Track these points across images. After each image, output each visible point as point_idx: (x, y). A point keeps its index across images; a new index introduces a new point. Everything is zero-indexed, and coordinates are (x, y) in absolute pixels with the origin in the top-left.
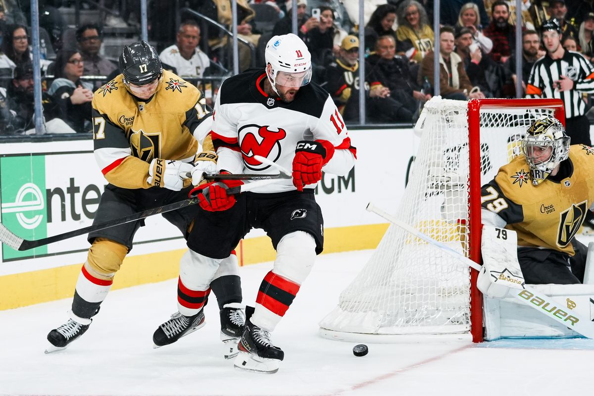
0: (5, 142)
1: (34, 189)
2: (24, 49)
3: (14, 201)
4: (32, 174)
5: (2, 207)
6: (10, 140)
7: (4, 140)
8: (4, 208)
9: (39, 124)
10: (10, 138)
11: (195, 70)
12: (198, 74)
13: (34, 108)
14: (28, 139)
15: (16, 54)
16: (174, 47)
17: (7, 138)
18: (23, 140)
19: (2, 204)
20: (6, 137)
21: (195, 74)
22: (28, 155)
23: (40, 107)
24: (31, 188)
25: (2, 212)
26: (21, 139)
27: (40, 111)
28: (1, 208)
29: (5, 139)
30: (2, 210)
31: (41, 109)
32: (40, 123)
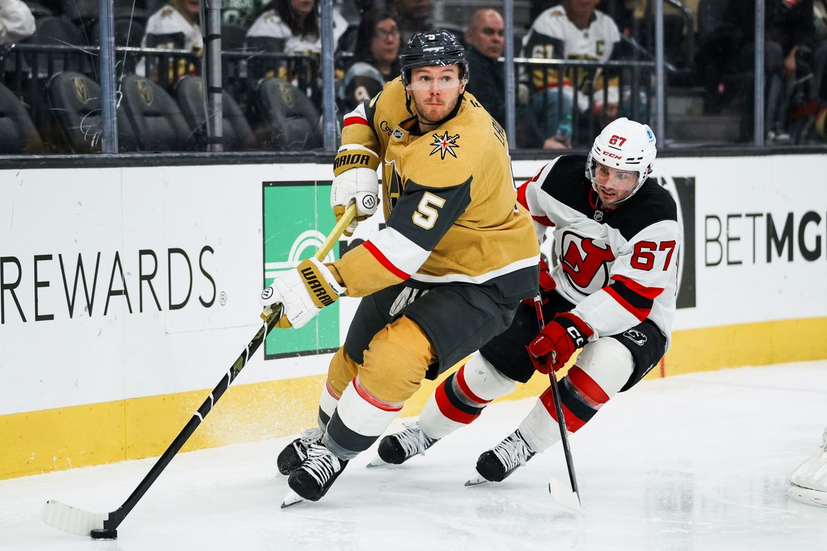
0: (272, 162)
1: (319, 240)
2: (308, 9)
3: (285, 259)
4: (316, 215)
5: (266, 268)
6: (282, 158)
7: (271, 159)
8: (269, 270)
9: (329, 133)
10: (281, 156)
11: (594, 46)
12: (599, 53)
13: (322, 107)
14: (311, 158)
15: (293, 16)
16: (560, 8)
17: (276, 156)
18: (304, 158)
19: (266, 264)
20: (274, 153)
21: (593, 54)
22: (311, 183)
23: (331, 105)
24: (314, 238)
25: (266, 277)
26: (299, 158)
27: (331, 112)
28: (264, 271)
29: (272, 156)
30: (266, 273)
31: (334, 108)
32: (332, 132)
